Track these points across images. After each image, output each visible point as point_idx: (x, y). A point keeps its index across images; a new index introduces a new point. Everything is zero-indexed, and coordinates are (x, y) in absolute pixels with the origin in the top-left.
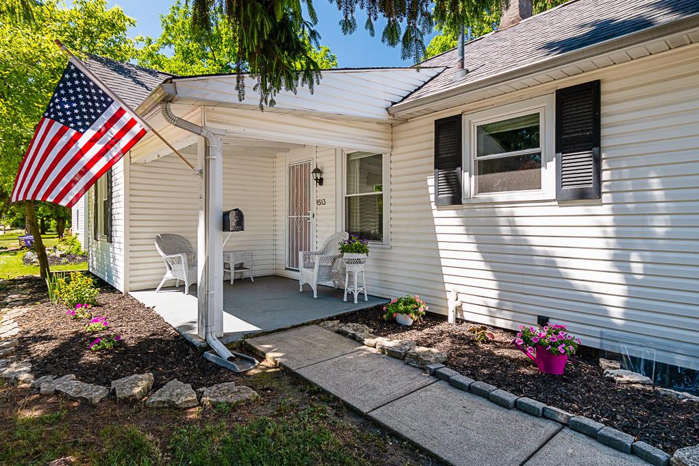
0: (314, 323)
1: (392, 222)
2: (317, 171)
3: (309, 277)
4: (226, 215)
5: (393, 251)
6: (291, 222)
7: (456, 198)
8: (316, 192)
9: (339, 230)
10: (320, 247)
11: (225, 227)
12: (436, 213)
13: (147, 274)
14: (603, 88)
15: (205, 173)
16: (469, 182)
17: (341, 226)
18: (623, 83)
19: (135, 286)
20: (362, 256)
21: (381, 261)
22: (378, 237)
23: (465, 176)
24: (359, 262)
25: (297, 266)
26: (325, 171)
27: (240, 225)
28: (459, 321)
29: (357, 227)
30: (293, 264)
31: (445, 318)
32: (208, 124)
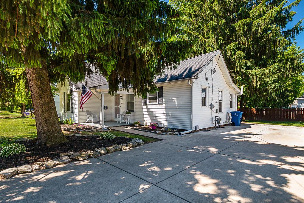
0: (120, 126)
1: (136, 108)
2: (121, 96)
3: (119, 119)
4: (105, 107)
5: (136, 113)
6: (115, 107)
7: (146, 104)
8: (121, 101)
9: (126, 110)
10: (122, 113)
11: (104, 109)
12: (143, 106)
13: (83, 119)
14: (164, 87)
15: (101, 100)
16: (148, 101)
17: (126, 109)
18: (166, 87)
19: (80, 122)
20: (129, 114)
21: (134, 116)
22: (133, 111)
23: (147, 100)
24: (129, 116)
25: (117, 118)
26: (123, 96)
27: (107, 108)
28: (146, 126)
29: (130, 109)
30: (116, 118)
31: (144, 125)
32: (102, 92)
